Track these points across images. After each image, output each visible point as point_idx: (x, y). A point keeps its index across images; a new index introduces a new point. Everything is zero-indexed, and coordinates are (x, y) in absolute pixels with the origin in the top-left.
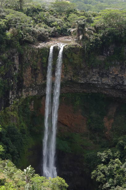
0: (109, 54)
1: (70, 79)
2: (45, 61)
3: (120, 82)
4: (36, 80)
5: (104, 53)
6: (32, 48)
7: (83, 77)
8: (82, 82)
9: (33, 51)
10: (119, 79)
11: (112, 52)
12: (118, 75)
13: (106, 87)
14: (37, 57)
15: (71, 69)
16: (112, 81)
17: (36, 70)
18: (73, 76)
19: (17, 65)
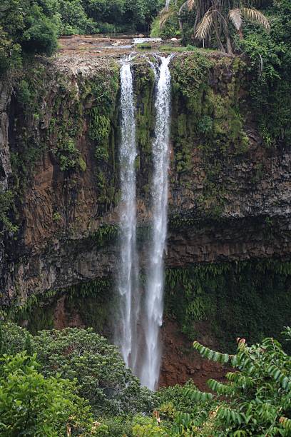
1: (192, 206)
2: (104, 131)
4: (68, 219)
6: (57, 75)
7: (244, 192)
8: (238, 213)
9: (61, 88)
14: (74, 115)
15: (198, 159)
18: (206, 190)
19: (4, 153)
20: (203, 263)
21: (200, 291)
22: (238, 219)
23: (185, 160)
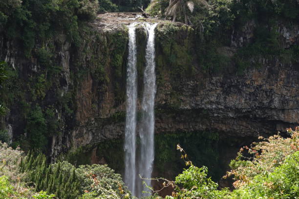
0: (242, 42)
1: (164, 102)
2: (120, 62)
3: (265, 102)
4: (99, 108)
5: (232, 42)
6: (95, 33)
7: (191, 96)
8: (188, 107)
9: (98, 39)
10: (263, 95)
11: (248, 37)
12: (261, 86)
13: (231, 115)
14: (104, 54)
15: (168, 79)
16: (248, 101)
17: (101, 83)
18: (171, 94)
19: (67, 73)
20: (170, 132)
21: (167, 146)
22: (187, 110)
23: (161, 79)
